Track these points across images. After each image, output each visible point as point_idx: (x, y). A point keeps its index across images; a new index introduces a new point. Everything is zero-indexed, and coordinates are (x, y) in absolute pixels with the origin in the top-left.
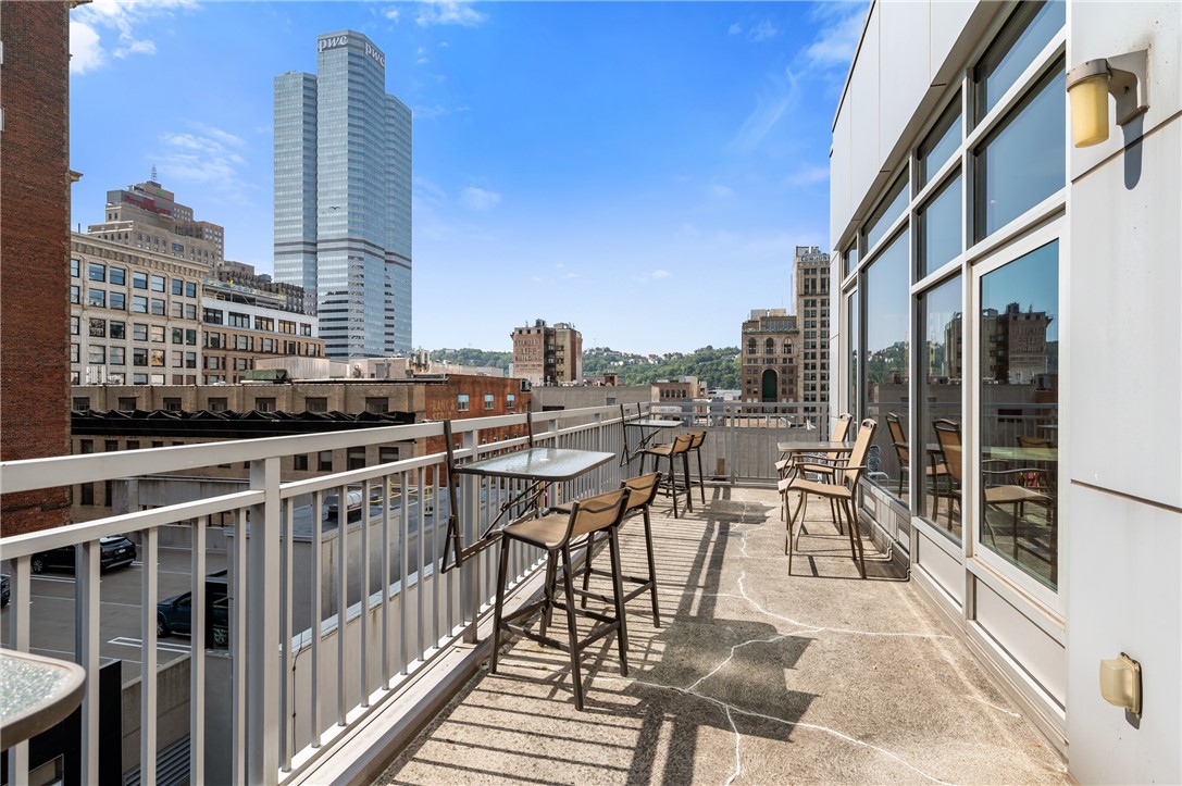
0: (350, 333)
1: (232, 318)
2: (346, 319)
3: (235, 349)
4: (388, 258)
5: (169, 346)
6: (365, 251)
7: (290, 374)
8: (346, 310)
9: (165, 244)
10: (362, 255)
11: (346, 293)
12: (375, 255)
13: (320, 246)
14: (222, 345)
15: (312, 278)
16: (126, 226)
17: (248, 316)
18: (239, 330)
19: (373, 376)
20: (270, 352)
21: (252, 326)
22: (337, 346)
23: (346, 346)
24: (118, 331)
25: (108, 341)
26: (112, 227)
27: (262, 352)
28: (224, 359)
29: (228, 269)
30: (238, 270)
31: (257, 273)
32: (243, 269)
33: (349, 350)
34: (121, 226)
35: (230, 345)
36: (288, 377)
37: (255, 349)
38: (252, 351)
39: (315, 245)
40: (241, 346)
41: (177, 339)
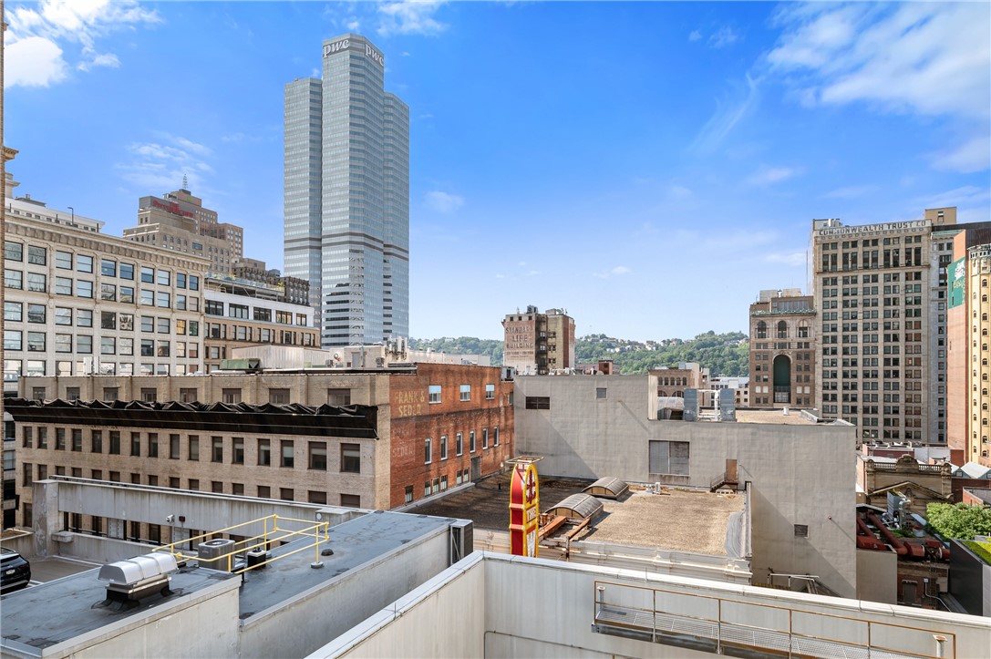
0: (351, 323)
1: (233, 309)
2: (347, 310)
3: (235, 340)
4: (387, 250)
6: (365, 244)
7: (263, 364)
8: (348, 302)
9: (186, 243)
10: (362, 248)
11: (347, 285)
12: (374, 247)
13: (324, 241)
14: (222, 336)
15: (317, 272)
16: (154, 228)
17: (247, 308)
18: (239, 321)
21: (251, 316)
22: (339, 336)
23: (347, 335)
26: (143, 229)
27: (259, 342)
28: (223, 348)
29: (242, 265)
30: (250, 266)
31: (268, 268)
32: (256, 265)
33: (350, 340)
34: (149, 229)
35: (230, 336)
36: (261, 367)
37: (253, 339)
38: (250, 341)
39: (320, 240)
40: (240, 336)
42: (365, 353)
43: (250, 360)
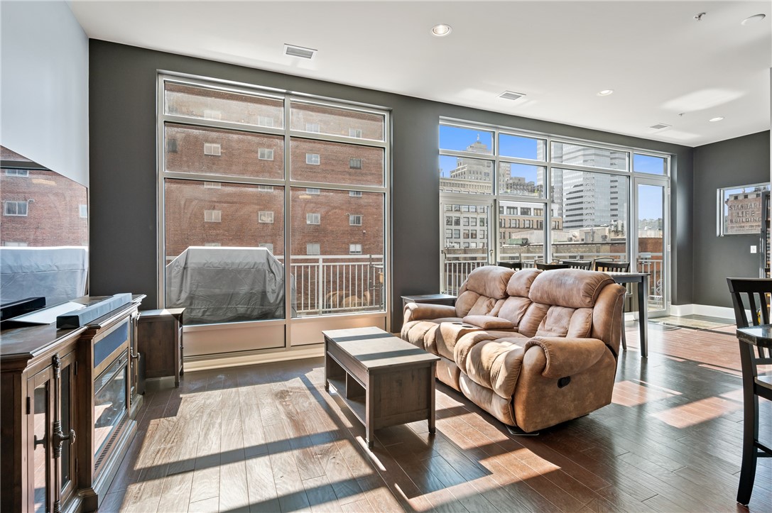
0: (584, 212)
1: (509, 210)
2: (582, 203)
3: (510, 227)
4: (613, 156)
5: (478, 228)
6: (595, 154)
7: (530, 241)
8: (582, 197)
9: (481, 173)
10: (593, 157)
11: (582, 185)
12: (603, 156)
13: (564, 158)
14: (503, 226)
15: (559, 179)
16: (464, 168)
17: (517, 208)
18: (512, 217)
19: (583, 240)
20: (529, 228)
21: (519, 213)
22: (576, 221)
23: (582, 220)
24: (457, 223)
25: (454, 227)
26: (459, 170)
27: (524, 228)
28: (504, 233)
29: (511, 181)
30: (516, 181)
31: (527, 181)
32: (519, 180)
33: (584, 223)
34: (463, 168)
35: (507, 225)
36: (529, 242)
37: (521, 227)
38: (519, 228)
39: (562, 157)
40: (513, 225)
41: (482, 224)
42: (594, 233)
43: (523, 239)
